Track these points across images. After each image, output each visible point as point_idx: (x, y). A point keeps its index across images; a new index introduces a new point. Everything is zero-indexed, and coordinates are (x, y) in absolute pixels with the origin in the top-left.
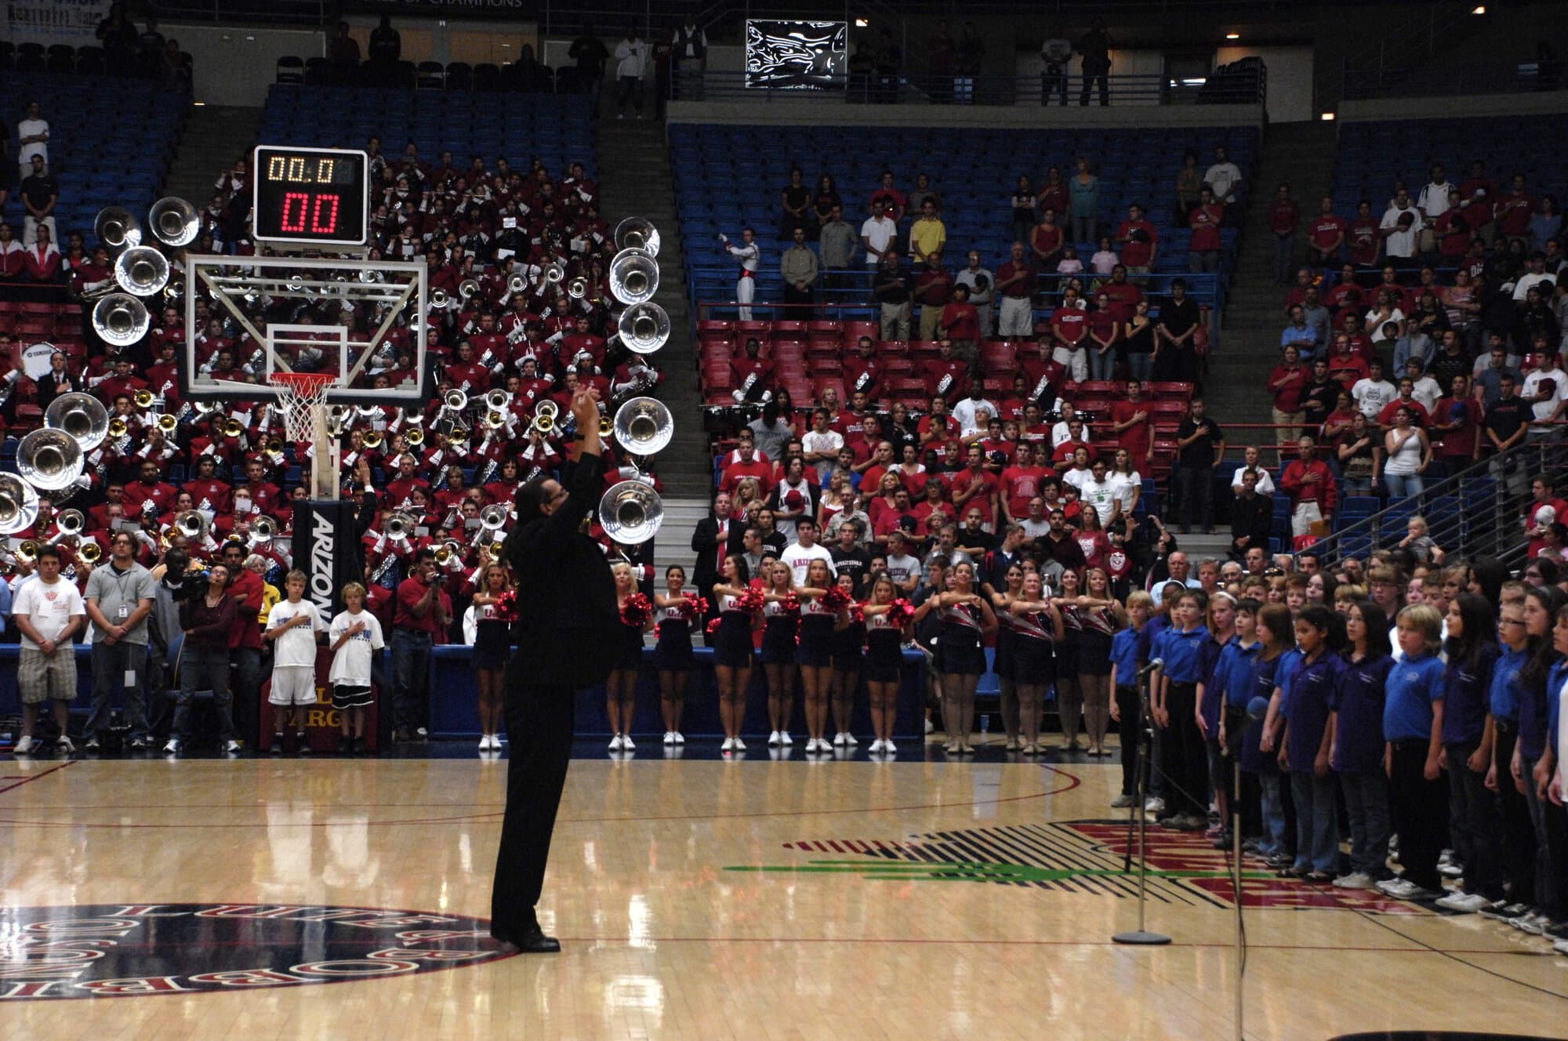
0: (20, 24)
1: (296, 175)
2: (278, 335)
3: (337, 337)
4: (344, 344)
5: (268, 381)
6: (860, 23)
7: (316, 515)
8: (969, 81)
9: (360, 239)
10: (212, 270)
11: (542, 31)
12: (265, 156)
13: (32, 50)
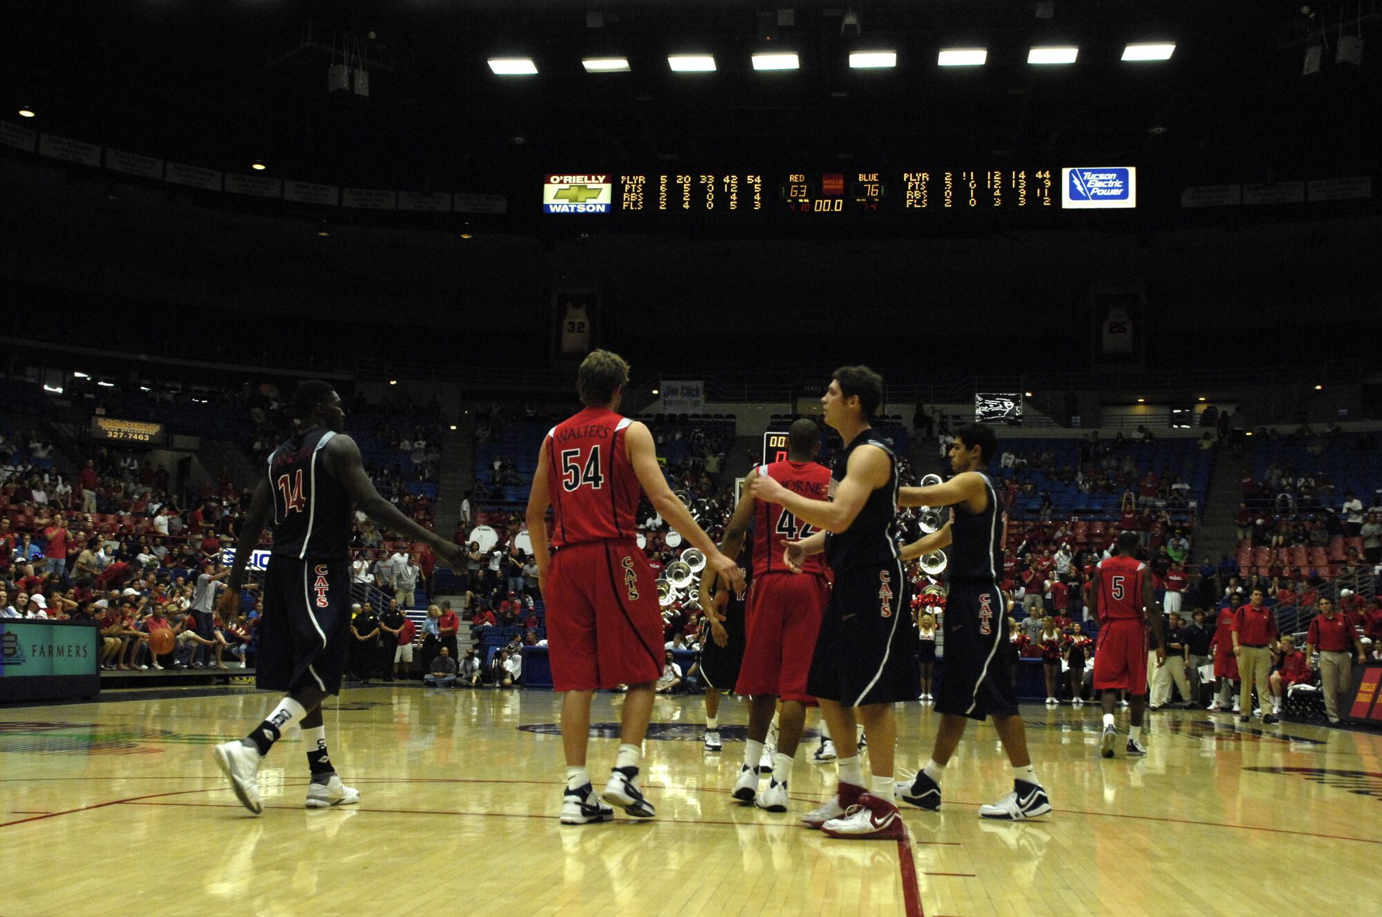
0: (667, 407)
1: (781, 444)
6: (1028, 394)
8: (1079, 418)
11: (884, 401)
12: (769, 437)
13: (672, 416)
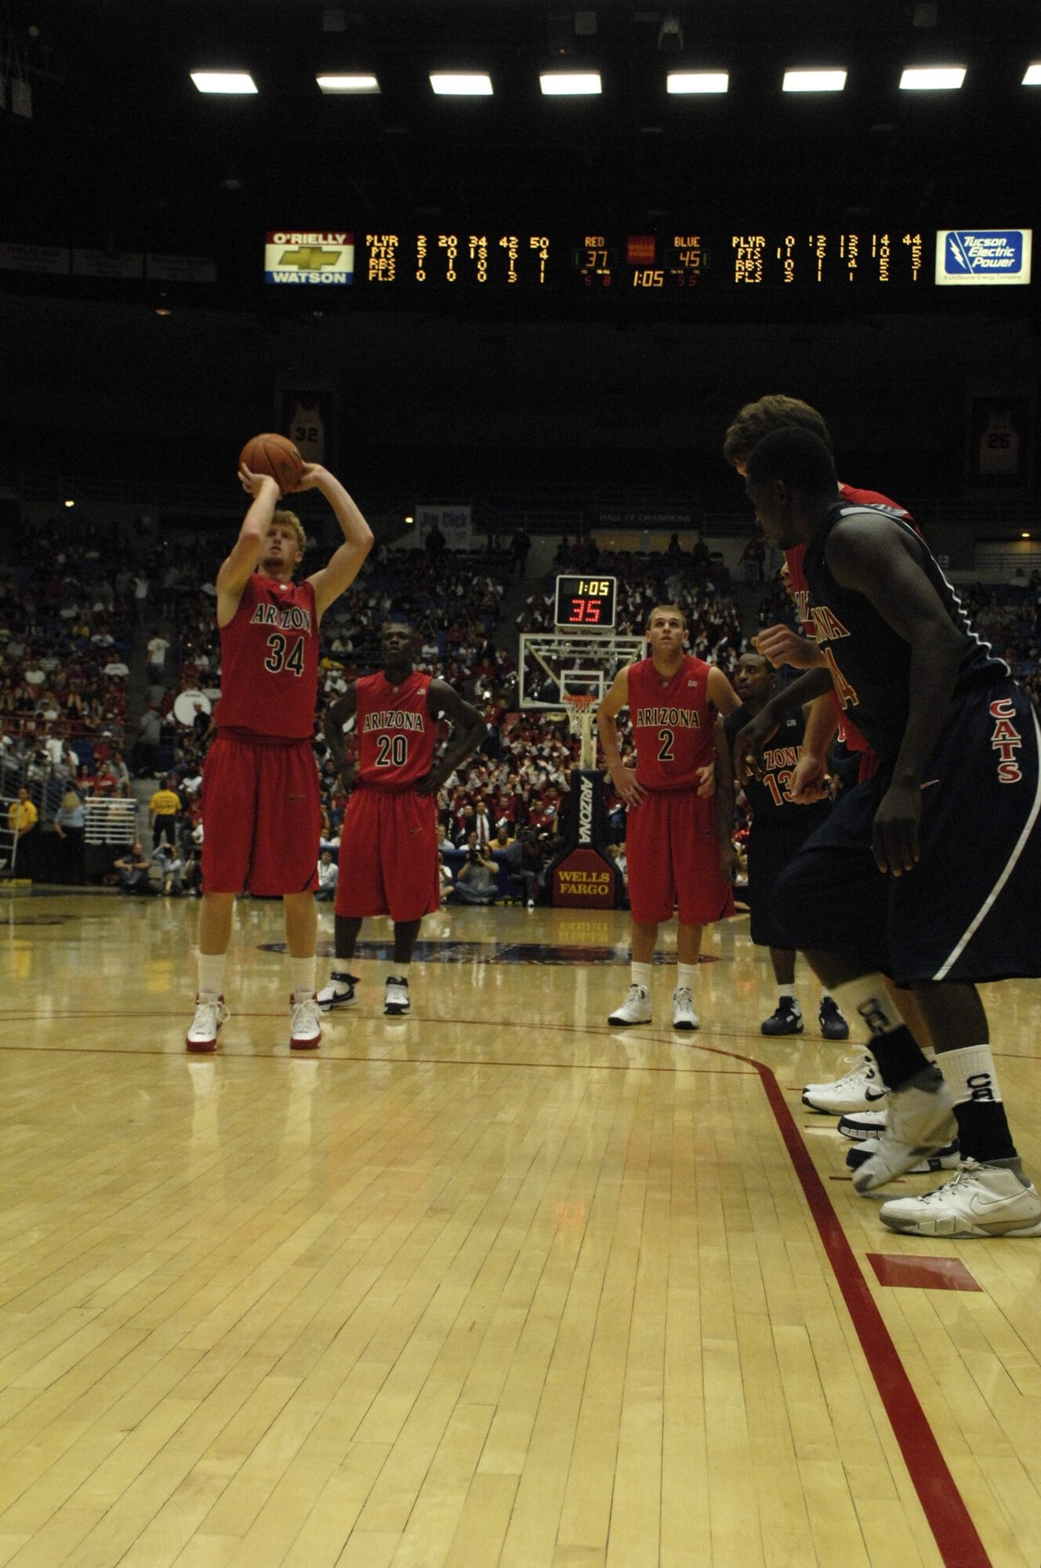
2: (567, 677)
3: (596, 678)
4: (602, 683)
5: (561, 700)
7: (583, 778)
8: (947, 557)
9: (611, 624)
10: (535, 642)
11: (701, 534)
12: (562, 581)
